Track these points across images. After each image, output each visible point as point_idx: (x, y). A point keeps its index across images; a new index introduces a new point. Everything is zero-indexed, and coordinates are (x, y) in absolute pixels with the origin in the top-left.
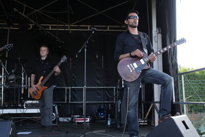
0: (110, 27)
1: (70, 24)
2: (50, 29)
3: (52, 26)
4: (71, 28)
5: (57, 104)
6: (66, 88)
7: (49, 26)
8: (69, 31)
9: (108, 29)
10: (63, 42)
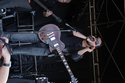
0: (97, 65)
1: (97, 26)
2: (91, 7)
3: (93, 8)
4: (93, 27)
5: (16, 17)
6: (33, 26)
7: (93, 5)
8: (90, 26)
9: (96, 64)
10: (78, 20)
